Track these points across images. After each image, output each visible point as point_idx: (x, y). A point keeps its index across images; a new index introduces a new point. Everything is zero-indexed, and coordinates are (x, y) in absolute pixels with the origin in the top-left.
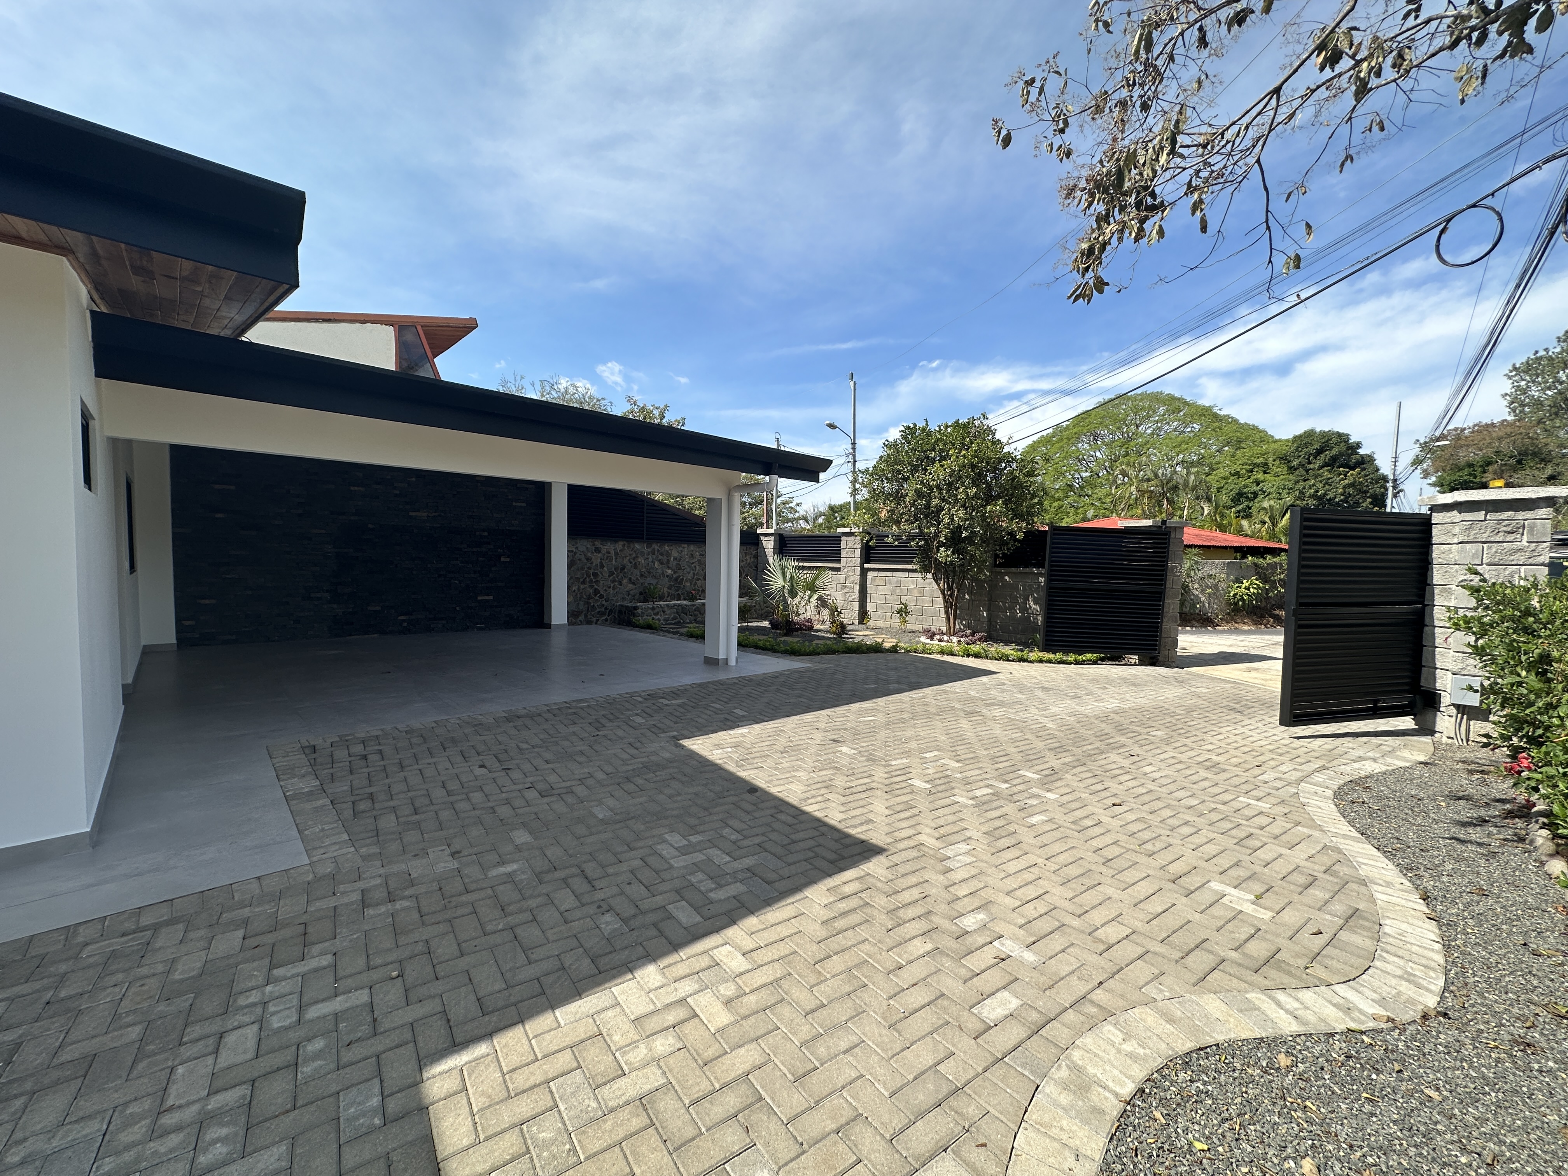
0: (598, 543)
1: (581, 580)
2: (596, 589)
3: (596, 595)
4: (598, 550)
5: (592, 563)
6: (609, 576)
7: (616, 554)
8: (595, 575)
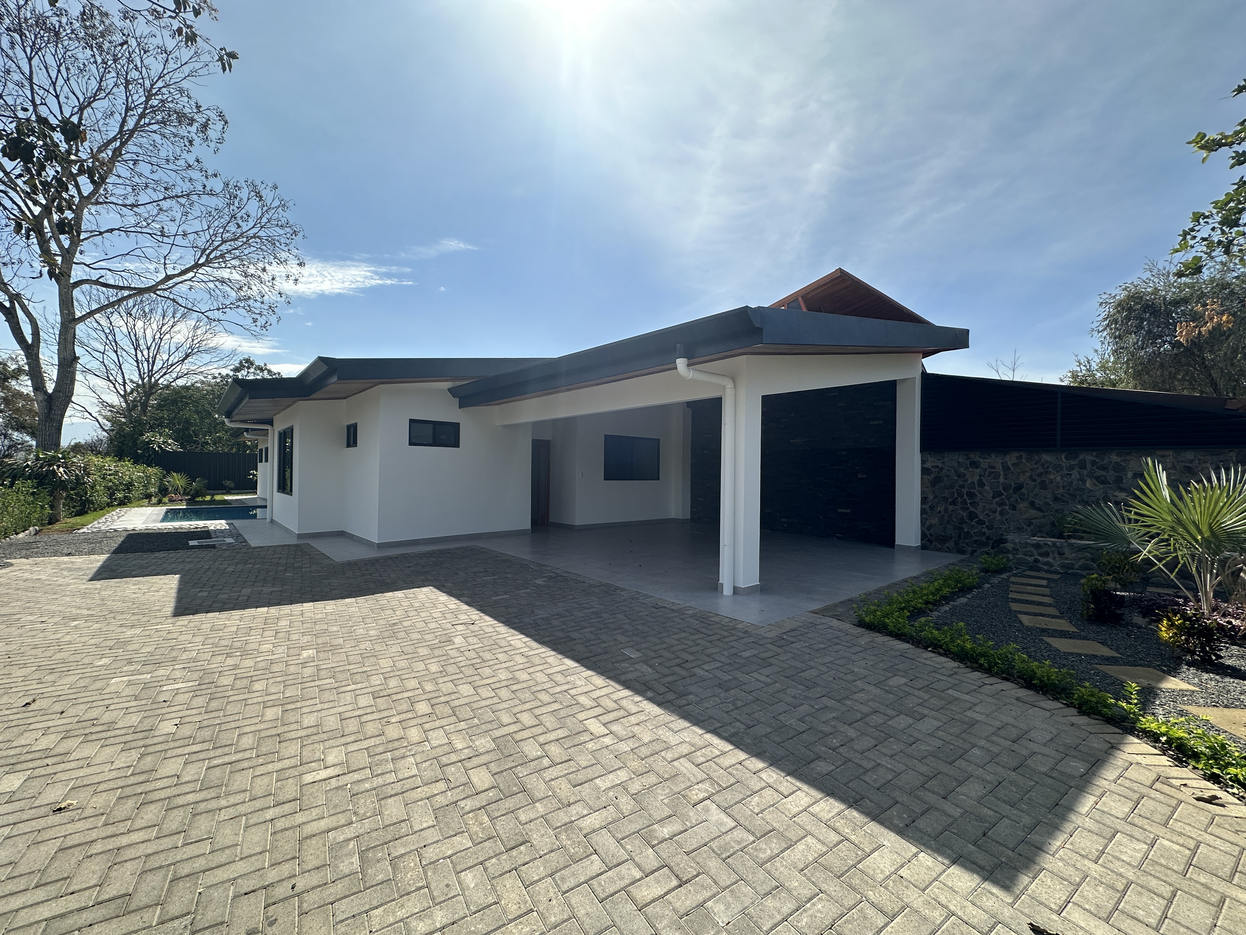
0: (975, 456)
1: (950, 500)
2: (971, 512)
3: (972, 520)
4: (975, 465)
5: (966, 480)
6: (994, 497)
7: (1006, 468)
8: (971, 495)
